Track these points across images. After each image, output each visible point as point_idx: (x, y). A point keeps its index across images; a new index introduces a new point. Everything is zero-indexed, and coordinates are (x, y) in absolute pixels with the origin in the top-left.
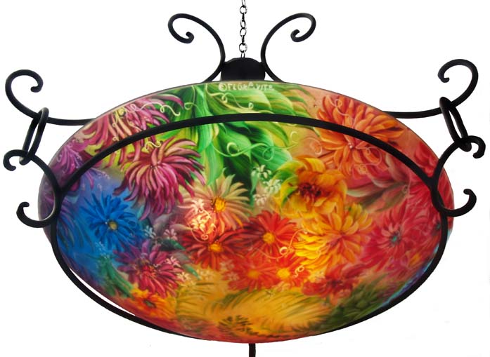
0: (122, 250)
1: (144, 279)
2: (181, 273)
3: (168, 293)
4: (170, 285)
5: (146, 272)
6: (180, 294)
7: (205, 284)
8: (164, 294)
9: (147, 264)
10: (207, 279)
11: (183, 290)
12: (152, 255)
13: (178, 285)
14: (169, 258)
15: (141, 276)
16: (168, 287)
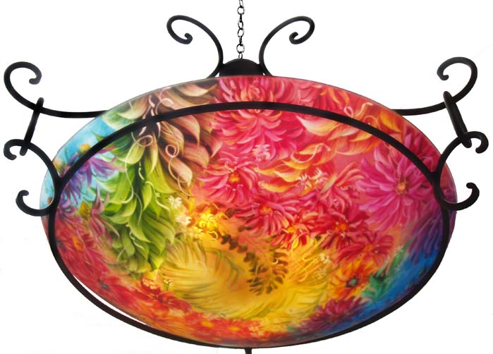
0: (353, 317)
2: (302, 326)
3: (324, 307)
4: (318, 315)
5: (338, 315)
6: (311, 311)
7: (282, 323)
8: (328, 305)
9: (333, 321)
10: (279, 327)
14: (308, 331)
15: (345, 310)
16: (321, 313)
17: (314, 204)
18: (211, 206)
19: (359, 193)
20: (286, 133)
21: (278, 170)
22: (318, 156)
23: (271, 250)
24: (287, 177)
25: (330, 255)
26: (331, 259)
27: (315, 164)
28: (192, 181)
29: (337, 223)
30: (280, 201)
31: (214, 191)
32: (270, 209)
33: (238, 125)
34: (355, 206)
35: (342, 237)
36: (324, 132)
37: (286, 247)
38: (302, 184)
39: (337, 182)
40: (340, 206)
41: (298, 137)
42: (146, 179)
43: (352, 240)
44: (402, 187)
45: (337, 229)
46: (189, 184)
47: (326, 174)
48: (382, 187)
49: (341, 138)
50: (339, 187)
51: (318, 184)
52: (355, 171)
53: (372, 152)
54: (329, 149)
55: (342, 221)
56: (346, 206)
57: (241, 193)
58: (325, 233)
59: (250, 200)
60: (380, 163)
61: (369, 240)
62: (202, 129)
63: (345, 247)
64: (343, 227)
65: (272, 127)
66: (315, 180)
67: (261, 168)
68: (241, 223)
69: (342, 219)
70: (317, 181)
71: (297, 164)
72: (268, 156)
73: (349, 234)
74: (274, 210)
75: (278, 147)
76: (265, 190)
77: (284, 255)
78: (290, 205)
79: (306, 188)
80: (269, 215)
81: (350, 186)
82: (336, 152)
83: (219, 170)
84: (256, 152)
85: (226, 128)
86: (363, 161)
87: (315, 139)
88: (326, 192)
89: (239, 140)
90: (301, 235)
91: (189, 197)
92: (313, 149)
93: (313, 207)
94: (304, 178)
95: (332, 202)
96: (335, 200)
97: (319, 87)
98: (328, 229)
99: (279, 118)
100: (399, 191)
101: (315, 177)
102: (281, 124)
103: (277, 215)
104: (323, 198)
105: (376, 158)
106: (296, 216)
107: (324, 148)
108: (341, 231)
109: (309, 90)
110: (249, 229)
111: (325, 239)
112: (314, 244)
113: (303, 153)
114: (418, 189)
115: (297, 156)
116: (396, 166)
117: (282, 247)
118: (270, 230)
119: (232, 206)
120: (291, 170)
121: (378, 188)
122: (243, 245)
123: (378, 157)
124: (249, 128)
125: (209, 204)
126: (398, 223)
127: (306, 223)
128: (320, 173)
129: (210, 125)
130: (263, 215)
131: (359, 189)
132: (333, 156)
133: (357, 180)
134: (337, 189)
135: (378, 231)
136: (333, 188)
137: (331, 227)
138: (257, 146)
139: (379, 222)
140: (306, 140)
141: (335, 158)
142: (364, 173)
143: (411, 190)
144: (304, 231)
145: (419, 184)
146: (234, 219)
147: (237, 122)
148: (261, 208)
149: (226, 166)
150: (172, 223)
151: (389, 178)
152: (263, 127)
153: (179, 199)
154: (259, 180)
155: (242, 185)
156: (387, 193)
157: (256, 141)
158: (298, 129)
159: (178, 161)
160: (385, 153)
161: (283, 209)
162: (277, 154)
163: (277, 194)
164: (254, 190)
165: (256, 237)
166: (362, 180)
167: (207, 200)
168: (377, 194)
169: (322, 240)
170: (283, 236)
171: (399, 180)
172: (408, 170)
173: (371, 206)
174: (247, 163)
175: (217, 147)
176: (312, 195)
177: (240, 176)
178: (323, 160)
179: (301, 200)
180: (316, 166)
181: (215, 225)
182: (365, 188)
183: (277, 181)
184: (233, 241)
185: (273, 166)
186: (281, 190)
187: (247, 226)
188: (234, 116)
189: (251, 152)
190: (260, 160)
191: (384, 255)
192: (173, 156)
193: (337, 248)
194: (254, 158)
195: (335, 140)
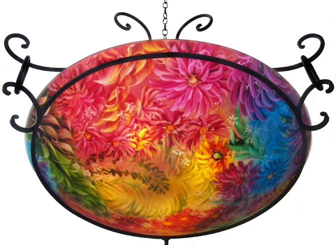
0: (258, 175)
1: (236, 175)
2: (222, 198)
3: (217, 180)
4: (221, 187)
5: (239, 179)
6: (211, 187)
7: (204, 202)
8: (218, 178)
9: (242, 184)
10: (206, 205)
11: (212, 190)
12: (243, 190)
13: (217, 190)
14: (234, 198)
15: (239, 175)
16: (221, 184)
17: (139, 125)
18: (91, 158)
19: (163, 102)
20: (94, 94)
21: (104, 118)
22: (120, 96)
23: (141, 165)
24: (112, 119)
25: (179, 148)
26: (182, 151)
27: (121, 102)
28: (73, 150)
29: (164, 128)
30: (119, 134)
31: (85, 149)
32: (118, 142)
33: (69, 106)
34: (167, 111)
35: (176, 134)
36: (114, 81)
37: (147, 158)
38: (123, 117)
39: (143, 104)
40: (157, 116)
41: (102, 92)
42: (58, 162)
43: (185, 132)
44: (194, 81)
45: (167, 131)
46: (73, 152)
47: (132, 103)
48: (177, 89)
49: (127, 77)
50: (147, 106)
51: (132, 112)
52: (149, 90)
53: (153, 73)
54: (124, 88)
55: (167, 125)
56: (160, 114)
57: (97, 142)
58: (162, 138)
59: (105, 144)
60: (164, 76)
61: (198, 125)
62: (58, 119)
63: (184, 139)
64: (170, 128)
65: (85, 96)
66: (129, 111)
67: (96, 122)
68: (111, 159)
69: (165, 123)
70: (130, 111)
71: (112, 108)
72: (94, 113)
73: (179, 129)
74: (120, 141)
75: (95, 105)
76: (107, 133)
77: (150, 164)
78: (126, 134)
79: (127, 118)
80: (120, 146)
81: (153, 101)
82: (129, 87)
83: (78, 136)
84: (87, 114)
85: (66, 111)
86: (150, 82)
87: (112, 88)
88: (141, 114)
89: (75, 114)
90: (148, 147)
91: (79, 160)
92: (114, 93)
93: (140, 127)
94: (121, 113)
95: (149, 117)
96: (150, 115)
97: (96, 56)
98: (161, 134)
99: (86, 88)
100: (193, 84)
101: (128, 109)
102: (88, 91)
103: (124, 143)
104: (142, 118)
105: (158, 75)
106: (135, 137)
107: (121, 90)
108: (171, 131)
109: (91, 62)
110: (118, 159)
111: (165, 141)
112: (161, 148)
113: (111, 99)
114: (209, 75)
115: (109, 103)
116: (178, 71)
117: (145, 160)
118: (128, 154)
119: (99, 152)
120: (111, 114)
121: (175, 91)
122: (124, 170)
123: (159, 74)
124: (75, 104)
125: (88, 158)
126: (212, 104)
127: (144, 138)
128: (128, 105)
129: (59, 114)
130: (118, 148)
131: (161, 99)
132: (129, 90)
133: (156, 95)
134: (146, 108)
135: (200, 116)
136: (143, 109)
137: (162, 132)
138: (85, 111)
139: (195, 111)
140: (107, 91)
141: (131, 90)
142: (157, 88)
143: (204, 79)
144: (148, 144)
145: (208, 71)
146: (106, 159)
147: (68, 104)
148: (112, 144)
149: (80, 132)
150: (85, 179)
151: (178, 81)
152: (81, 99)
153: (76, 163)
154: (100, 129)
155: (94, 138)
156: (185, 91)
157: (83, 109)
158: (99, 88)
159: (60, 143)
160: (163, 68)
161: (124, 138)
162: (98, 109)
163: (114, 131)
164: (102, 137)
165: (126, 162)
166: (158, 93)
167: (86, 157)
168: (177, 95)
169: (164, 143)
170: (139, 153)
171: (187, 77)
172: (189, 68)
173: (178, 105)
174: (87, 124)
175: (69, 124)
176: (134, 120)
177: (89, 133)
178: (125, 97)
179: (130, 127)
180: (123, 103)
181: (101, 167)
182: (165, 96)
183: (109, 124)
184: (117, 171)
185: (100, 117)
186: (114, 128)
187: (115, 158)
188: (65, 102)
189: (85, 116)
190: (92, 118)
191: (222, 128)
192: (57, 142)
193: (179, 142)
194: (88, 119)
195: (124, 80)
